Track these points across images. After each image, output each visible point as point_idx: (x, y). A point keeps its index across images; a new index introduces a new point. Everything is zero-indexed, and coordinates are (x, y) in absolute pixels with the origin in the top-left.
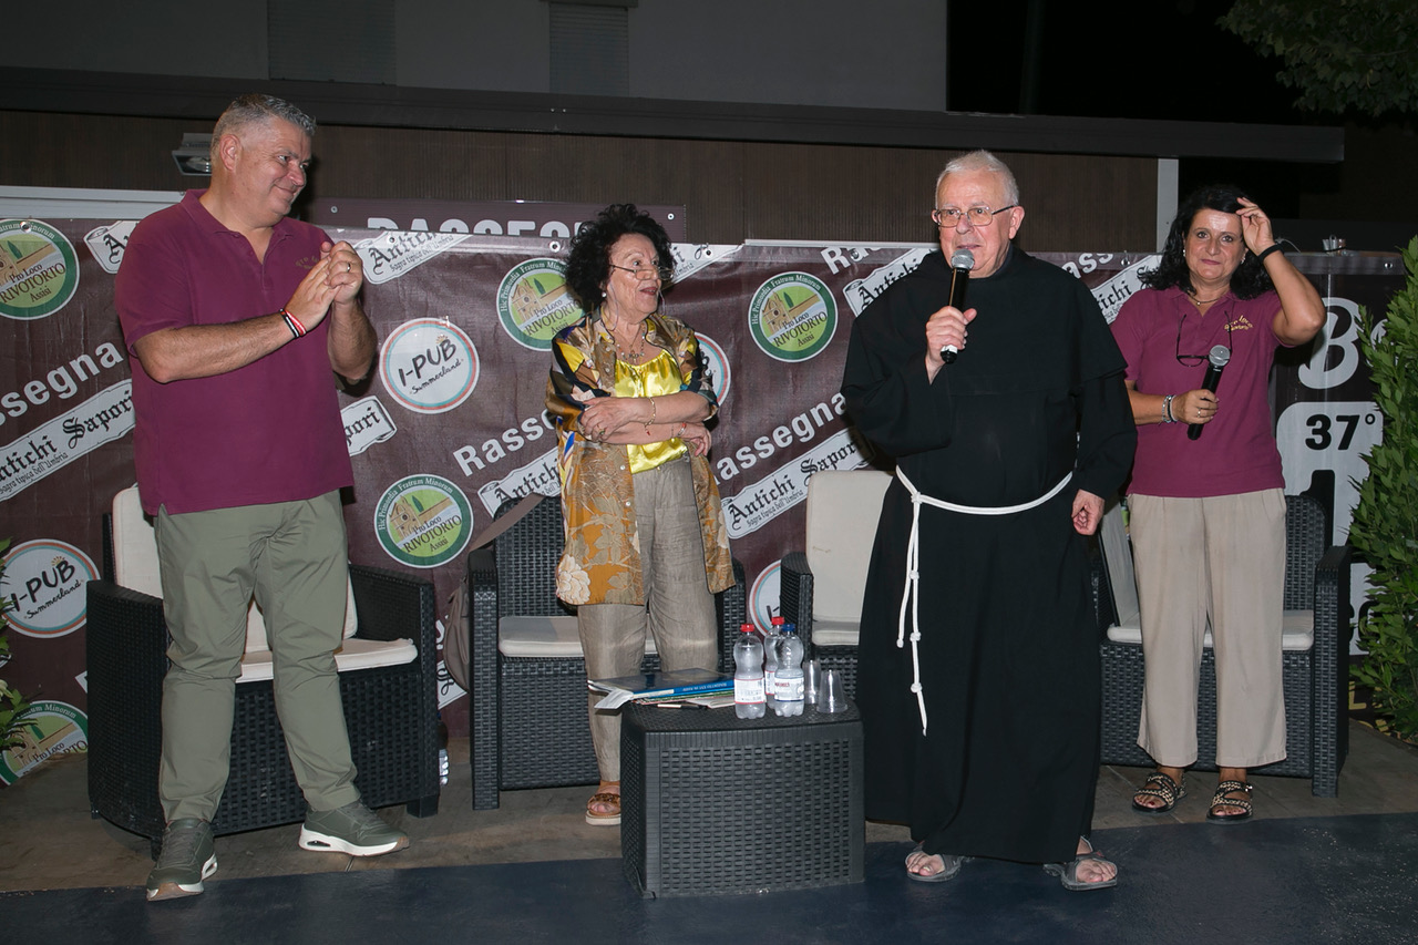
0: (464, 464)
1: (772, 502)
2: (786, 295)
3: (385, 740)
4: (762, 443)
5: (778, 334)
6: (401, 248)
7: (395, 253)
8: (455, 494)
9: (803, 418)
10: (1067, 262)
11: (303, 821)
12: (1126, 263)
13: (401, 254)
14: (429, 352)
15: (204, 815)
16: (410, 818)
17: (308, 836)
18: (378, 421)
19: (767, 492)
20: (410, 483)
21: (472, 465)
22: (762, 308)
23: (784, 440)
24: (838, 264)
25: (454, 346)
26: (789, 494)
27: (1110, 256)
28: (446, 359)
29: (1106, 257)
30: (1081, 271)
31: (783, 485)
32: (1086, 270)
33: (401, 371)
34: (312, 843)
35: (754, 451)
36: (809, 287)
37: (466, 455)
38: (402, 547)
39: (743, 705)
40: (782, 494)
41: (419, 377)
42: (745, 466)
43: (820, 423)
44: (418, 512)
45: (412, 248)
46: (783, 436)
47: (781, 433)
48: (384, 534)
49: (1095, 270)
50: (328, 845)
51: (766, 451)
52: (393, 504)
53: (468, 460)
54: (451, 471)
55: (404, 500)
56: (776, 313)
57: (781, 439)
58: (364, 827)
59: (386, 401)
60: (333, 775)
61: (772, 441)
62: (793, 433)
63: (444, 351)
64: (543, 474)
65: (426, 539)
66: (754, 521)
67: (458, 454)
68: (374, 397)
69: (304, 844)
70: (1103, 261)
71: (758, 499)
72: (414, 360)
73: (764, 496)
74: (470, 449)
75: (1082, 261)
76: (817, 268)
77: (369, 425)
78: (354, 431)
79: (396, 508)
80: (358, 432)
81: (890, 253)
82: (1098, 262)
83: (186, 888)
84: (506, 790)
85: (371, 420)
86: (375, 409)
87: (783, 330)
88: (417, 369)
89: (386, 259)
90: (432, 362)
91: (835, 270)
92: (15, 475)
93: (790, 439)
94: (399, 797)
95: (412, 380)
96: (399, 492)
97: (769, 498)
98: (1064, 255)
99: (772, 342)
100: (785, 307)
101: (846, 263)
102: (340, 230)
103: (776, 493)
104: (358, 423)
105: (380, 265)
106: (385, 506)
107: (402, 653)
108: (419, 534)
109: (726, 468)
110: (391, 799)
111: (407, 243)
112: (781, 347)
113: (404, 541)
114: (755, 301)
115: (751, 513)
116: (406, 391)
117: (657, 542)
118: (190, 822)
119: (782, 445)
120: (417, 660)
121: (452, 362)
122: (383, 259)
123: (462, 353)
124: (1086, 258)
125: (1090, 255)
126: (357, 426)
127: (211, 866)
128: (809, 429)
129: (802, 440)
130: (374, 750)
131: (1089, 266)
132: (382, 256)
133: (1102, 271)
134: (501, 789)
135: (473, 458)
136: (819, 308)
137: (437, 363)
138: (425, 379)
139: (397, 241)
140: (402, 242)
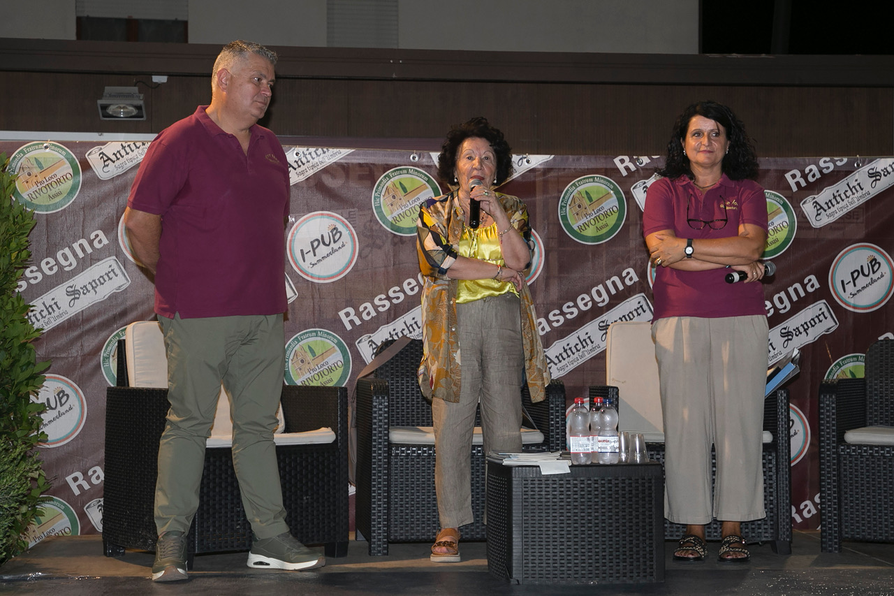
0: (345, 321)
1: (576, 354)
2: (587, 193)
4: (568, 307)
5: (581, 223)
6: (304, 160)
7: (300, 163)
8: (339, 345)
9: (600, 287)
10: (810, 165)
12: (858, 165)
13: (304, 164)
17: (256, 558)
19: (572, 345)
20: (307, 336)
21: (352, 322)
22: (569, 203)
23: (586, 305)
24: (627, 169)
25: (340, 232)
26: (590, 347)
27: (845, 160)
28: (335, 242)
29: (841, 161)
30: (821, 172)
31: (585, 340)
32: (825, 171)
33: (302, 251)
34: (258, 563)
35: (562, 313)
36: (604, 186)
37: (348, 314)
40: (584, 347)
41: (315, 255)
42: (555, 325)
43: (613, 292)
44: (312, 357)
45: (311, 160)
46: (584, 302)
47: (583, 299)
48: (287, 373)
49: (832, 171)
50: (268, 564)
51: (572, 313)
52: (294, 351)
53: (349, 318)
54: (336, 325)
55: (302, 348)
56: (579, 206)
57: (584, 303)
58: (295, 551)
61: (576, 306)
62: (592, 299)
63: (334, 236)
64: (404, 330)
65: (317, 378)
66: (562, 369)
67: (342, 314)
69: (250, 565)
70: (839, 164)
71: (565, 351)
72: (312, 243)
73: (570, 349)
74: (350, 310)
75: (822, 164)
76: (612, 172)
79: (296, 354)
82: (835, 165)
87: (585, 220)
88: (314, 249)
89: (293, 168)
90: (325, 244)
91: (624, 173)
93: (590, 304)
95: (310, 258)
96: (299, 341)
97: (574, 350)
98: (807, 159)
99: (576, 228)
100: (586, 202)
101: (633, 168)
103: (580, 347)
106: (289, 353)
108: (312, 374)
111: (309, 157)
112: (584, 233)
113: (301, 380)
114: (564, 198)
115: (560, 361)
116: (305, 266)
119: (584, 308)
120: (335, 442)
121: (339, 244)
122: (291, 168)
123: (346, 237)
124: (825, 162)
125: (828, 159)
128: (605, 295)
129: (599, 305)
131: (828, 168)
132: (290, 166)
133: (838, 172)
135: (353, 317)
136: (612, 202)
137: (329, 245)
138: (319, 257)
139: (301, 154)
140: (305, 155)
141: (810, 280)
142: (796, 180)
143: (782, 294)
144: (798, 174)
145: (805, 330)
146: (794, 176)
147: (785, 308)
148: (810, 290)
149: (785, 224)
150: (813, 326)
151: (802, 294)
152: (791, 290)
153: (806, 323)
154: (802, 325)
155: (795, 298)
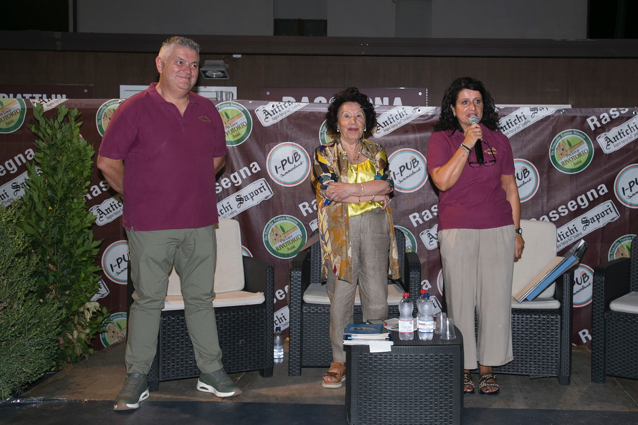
0: (303, 211)
3: (248, 340)
6: (277, 110)
7: (274, 112)
8: (299, 225)
10: (603, 113)
11: (198, 377)
12: (635, 113)
13: (277, 112)
14: (288, 158)
15: (143, 372)
16: (260, 377)
17: (201, 384)
18: (265, 190)
20: (279, 219)
21: (307, 211)
25: (299, 155)
27: (627, 110)
28: (296, 161)
29: (624, 110)
30: (610, 117)
32: (613, 117)
33: (276, 167)
34: (202, 388)
37: (304, 206)
38: (275, 249)
39: (403, 334)
41: (284, 169)
44: (282, 233)
45: (282, 110)
48: (267, 242)
49: (618, 117)
50: (208, 389)
52: (271, 229)
53: (305, 209)
54: (298, 213)
55: (276, 227)
58: (222, 383)
59: (268, 180)
60: (208, 356)
63: (295, 158)
65: (286, 246)
67: (301, 206)
68: (264, 179)
69: (199, 388)
70: (623, 112)
74: (306, 204)
75: (611, 112)
77: (261, 192)
78: (255, 194)
79: (272, 230)
80: (256, 195)
81: (509, 110)
82: (620, 113)
83: (130, 406)
84: (304, 367)
85: (262, 189)
86: (264, 184)
88: (283, 166)
89: (270, 115)
90: (290, 163)
92: (113, 212)
94: (254, 367)
95: (281, 171)
96: (274, 223)
98: (601, 109)
102: (250, 102)
104: (257, 190)
105: (267, 118)
106: (268, 229)
107: (257, 299)
108: (283, 243)
109: (426, 215)
110: (250, 368)
111: (280, 108)
113: (276, 246)
116: (278, 176)
117: (362, 250)
118: (137, 374)
120: (265, 303)
121: (299, 162)
122: (269, 115)
123: (303, 158)
124: (613, 111)
125: (615, 109)
126: (256, 192)
127: (146, 395)
130: (242, 344)
131: (615, 115)
132: (269, 114)
133: (622, 117)
134: (302, 366)
135: (307, 208)
137: (292, 163)
138: (286, 170)
139: (275, 107)
140: (278, 107)
141: (601, 188)
142: (594, 123)
143: (583, 196)
144: (595, 119)
145: (598, 219)
146: (592, 120)
147: (585, 205)
148: (601, 193)
149: (586, 151)
150: (603, 217)
151: (596, 196)
152: (589, 194)
153: (598, 215)
154: (595, 216)
155: (591, 199)
